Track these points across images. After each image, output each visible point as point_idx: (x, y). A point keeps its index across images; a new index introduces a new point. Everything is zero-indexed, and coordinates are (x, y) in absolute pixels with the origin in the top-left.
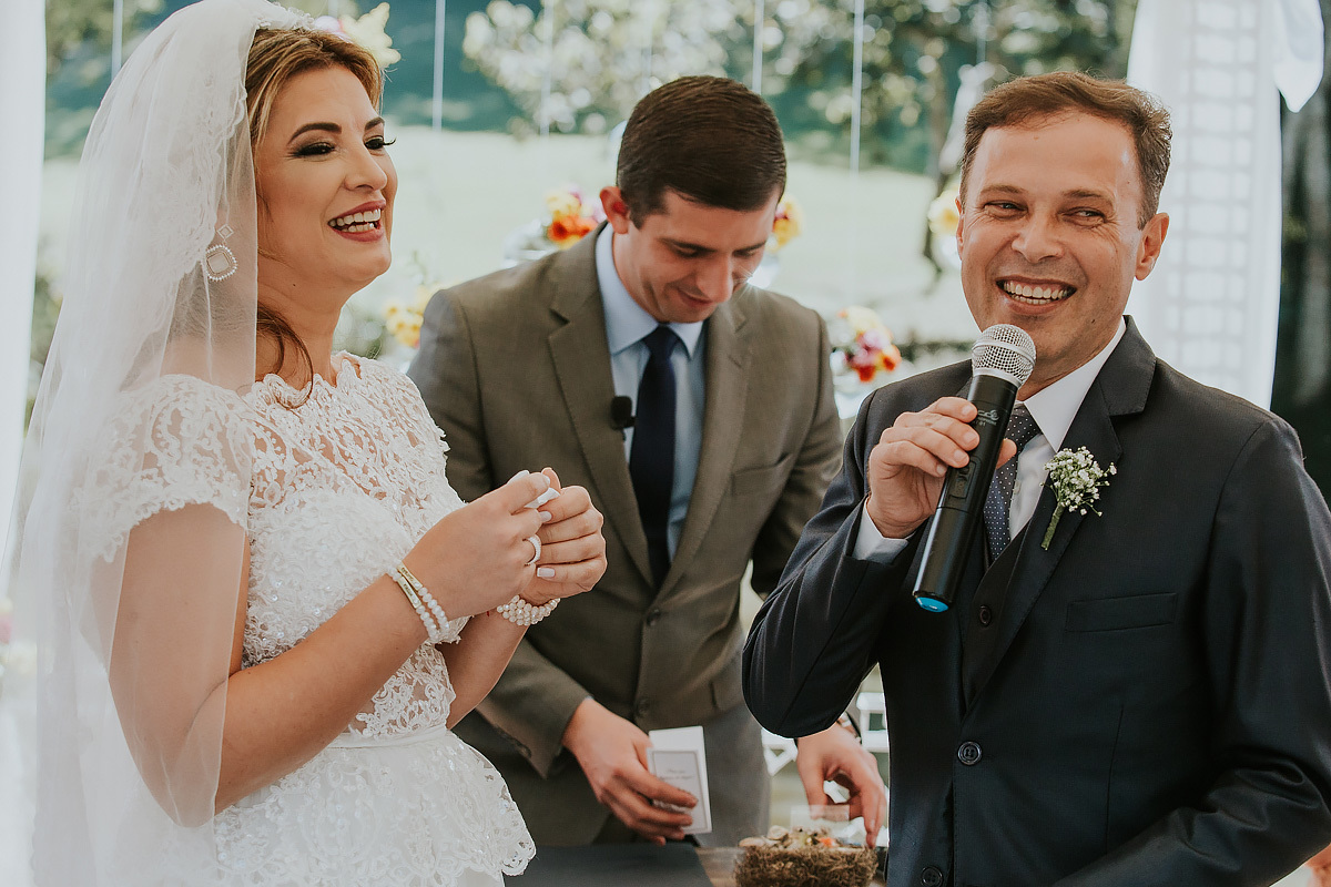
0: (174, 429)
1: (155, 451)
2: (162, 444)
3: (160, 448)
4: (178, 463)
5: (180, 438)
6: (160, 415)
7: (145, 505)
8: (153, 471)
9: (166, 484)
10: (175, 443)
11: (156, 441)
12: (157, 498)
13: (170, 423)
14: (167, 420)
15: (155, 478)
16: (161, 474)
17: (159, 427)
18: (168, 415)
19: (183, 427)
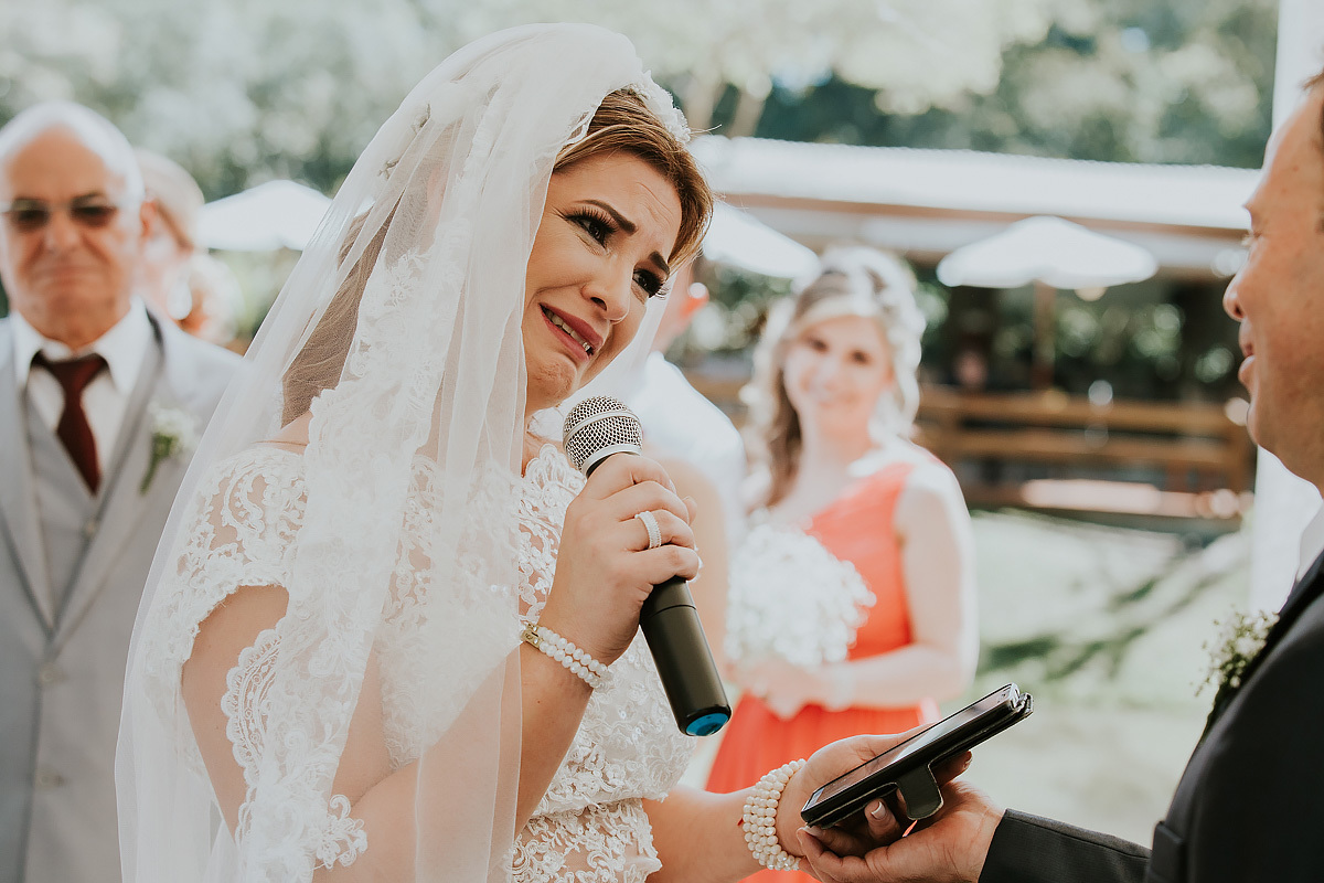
0: (256, 496)
1: (235, 524)
2: (242, 514)
3: (240, 520)
4: (262, 536)
5: (263, 507)
6: (241, 480)
7: (220, 586)
8: (233, 547)
9: (246, 560)
10: (256, 514)
11: (235, 511)
12: (234, 576)
13: (251, 490)
14: (247, 487)
15: (234, 553)
16: (240, 549)
17: (237, 494)
18: (249, 480)
19: (267, 495)
